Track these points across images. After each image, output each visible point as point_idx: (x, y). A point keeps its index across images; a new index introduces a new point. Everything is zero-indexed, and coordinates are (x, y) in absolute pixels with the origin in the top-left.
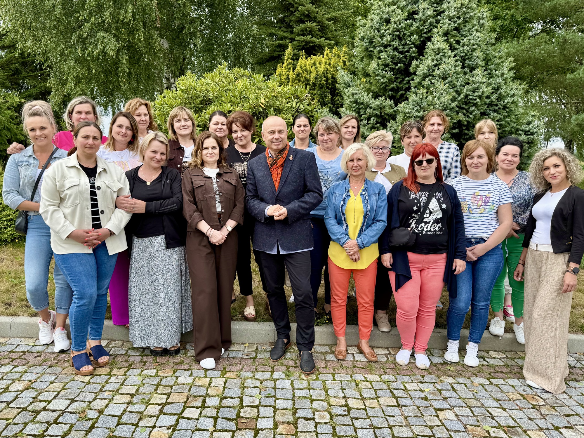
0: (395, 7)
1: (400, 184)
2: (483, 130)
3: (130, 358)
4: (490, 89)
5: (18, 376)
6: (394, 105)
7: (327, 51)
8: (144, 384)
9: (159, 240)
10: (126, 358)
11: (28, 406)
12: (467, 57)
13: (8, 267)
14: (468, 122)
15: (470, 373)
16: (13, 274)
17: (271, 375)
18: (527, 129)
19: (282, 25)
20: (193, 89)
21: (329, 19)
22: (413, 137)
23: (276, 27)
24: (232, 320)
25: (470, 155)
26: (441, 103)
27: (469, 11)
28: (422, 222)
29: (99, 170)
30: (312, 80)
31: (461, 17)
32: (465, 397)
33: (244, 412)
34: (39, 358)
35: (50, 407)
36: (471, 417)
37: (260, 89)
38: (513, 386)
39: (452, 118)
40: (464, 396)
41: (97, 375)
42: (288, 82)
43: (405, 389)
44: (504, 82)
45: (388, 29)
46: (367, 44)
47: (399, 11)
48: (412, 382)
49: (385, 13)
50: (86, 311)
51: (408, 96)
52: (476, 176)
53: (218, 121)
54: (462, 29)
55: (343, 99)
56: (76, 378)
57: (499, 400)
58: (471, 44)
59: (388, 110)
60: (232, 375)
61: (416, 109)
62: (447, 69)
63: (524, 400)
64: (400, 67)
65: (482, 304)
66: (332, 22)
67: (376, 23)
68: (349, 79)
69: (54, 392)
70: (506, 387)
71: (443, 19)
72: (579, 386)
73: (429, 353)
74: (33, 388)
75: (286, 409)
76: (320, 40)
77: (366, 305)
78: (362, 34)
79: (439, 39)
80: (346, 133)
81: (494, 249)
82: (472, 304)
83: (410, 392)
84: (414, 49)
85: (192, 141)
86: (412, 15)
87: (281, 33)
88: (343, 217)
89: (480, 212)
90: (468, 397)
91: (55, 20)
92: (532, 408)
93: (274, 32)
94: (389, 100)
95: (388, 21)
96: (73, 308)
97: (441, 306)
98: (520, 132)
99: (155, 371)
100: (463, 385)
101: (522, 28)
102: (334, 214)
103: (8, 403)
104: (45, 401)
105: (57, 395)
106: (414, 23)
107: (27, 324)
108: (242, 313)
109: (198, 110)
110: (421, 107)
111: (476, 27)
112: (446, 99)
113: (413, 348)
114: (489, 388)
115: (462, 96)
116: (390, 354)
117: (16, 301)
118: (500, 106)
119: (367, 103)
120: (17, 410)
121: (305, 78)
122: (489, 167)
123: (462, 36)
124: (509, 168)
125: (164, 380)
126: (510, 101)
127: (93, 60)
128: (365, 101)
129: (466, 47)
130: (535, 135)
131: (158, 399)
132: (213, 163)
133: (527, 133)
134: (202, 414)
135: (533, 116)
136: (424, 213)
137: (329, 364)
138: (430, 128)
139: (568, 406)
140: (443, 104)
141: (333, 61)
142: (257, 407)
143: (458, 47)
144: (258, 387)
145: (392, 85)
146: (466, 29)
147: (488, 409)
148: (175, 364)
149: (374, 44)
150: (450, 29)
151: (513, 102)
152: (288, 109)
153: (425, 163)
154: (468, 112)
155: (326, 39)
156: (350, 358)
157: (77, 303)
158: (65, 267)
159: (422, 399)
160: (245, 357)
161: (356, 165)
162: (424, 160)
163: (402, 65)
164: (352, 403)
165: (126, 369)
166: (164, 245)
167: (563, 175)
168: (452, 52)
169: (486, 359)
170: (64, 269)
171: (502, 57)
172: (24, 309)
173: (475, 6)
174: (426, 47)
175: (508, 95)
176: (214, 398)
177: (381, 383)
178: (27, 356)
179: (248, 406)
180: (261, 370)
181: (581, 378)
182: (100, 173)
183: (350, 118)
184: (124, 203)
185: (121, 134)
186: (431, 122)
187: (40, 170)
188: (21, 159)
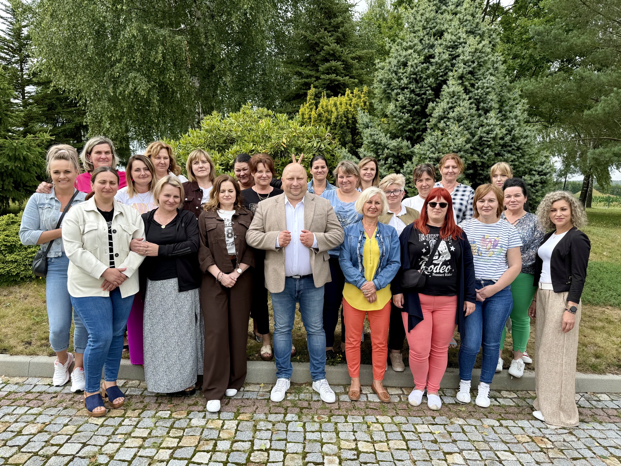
0: (412, 51)
2: (496, 173)
3: (145, 399)
4: (504, 131)
5: (32, 418)
6: (410, 146)
7: (348, 91)
8: (157, 427)
10: (141, 399)
11: (39, 451)
12: (481, 100)
13: (31, 304)
14: (482, 162)
15: (481, 414)
16: (35, 312)
17: (284, 417)
18: (540, 169)
19: (308, 64)
20: (217, 129)
21: (353, 59)
22: (424, 181)
23: (303, 66)
24: (249, 360)
25: (481, 199)
26: (455, 145)
27: (483, 55)
28: (432, 264)
29: (115, 214)
30: (333, 120)
31: (476, 61)
32: (474, 439)
33: (254, 456)
34: (55, 399)
35: (62, 451)
36: (479, 461)
37: (282, 129)
38: (522, 428)
39: (466, 159)
41: (111, 417)
42: (310, 121)
43: (416, 432)
44: (517, 123)
45: (405, 72)
46: (385, 86)
47: (415, 55)
48: (423, 424)
49: (402, 57)
50: (101, 354)
51: (424, 137)
52: (487, 220)
54: (476, 73)
55: (362, 139)
56: (90, 420)
57: (508, 443)
58: (485, 88)
59: (405, 151)
60: (245, 417)
61: (431, 150)
62: (462, 111)
63: (533, 443)
64: (417, 109)
65: (493, 344)
66: (356, 61)
67: (393, 66)
68: (368, 120)
69: (67, 435)
70: (515, 429)
71: (458, 63)
72: (588, 428)
73: (442, 393)
74: (46, 431)
75: (296, 453)
76: (344, 78)
77: (381, 346)
78: (381, 77)
79: (454, 82)
80: (365, 175)
81: (502, 291)
82: (483, 344)
83: (420, 435)
84: (430, 92)
85: (210, 183)
86: (428, 58)
87: (307, 72)
88: (359, 258)
89: (489, 255)
90: (477, 440)
91: (88, 59)
92: (540, 451)
93: (300, 70)
94: (406, 140)
95: (405, 65)
96: (88, 350)
98: (534, 172)
99: (169, 412)
100: (473, 427)
101: (541, 67)
102: (349, 256)
103: (20, 447)
104: (57, 445)
105: (69, 439)
106: (430, 67)
107: (45, 363)
109: (221, 150)
110: (436, 149)
111: (490, 71)
112: (461, 141)
113: (426, 388)
114: (499, 430)
115: (476, 137)
116: (403, 394)
117: (36, 340)
118: (514, 147)
119: (384, 144)
120: (28, 454)
121: (326, 118)
123: (477, 79)
124: (515, 208)
125: (177, 422)
126: (524, 142)
127: (124, 99)
128: (382, 142)
129: (480, 90)
130: (548, 176)
131: (169, 443)
132: (229, 206)
133: (540, 174)
134: (212, 459)
135: (546, 157)
136: (433, 255)
137: (342, 406)
139: (576, 449)
140: (457, 145)
141: (354, 101)
142: (267, 450)
143: (473, 90)
144: (269, 430)
145: (410, 127)
146: (481, 72)
147: (496, 452)
148: (189, 405)
149: (391, 86)
150: (465, 72)
151: (527, 143)
152: (309, 148)
153: (438, 206)
154: (482, 153)
155: (351, 77)
157: (92, 346)
158: (81, 310)
159: (432, 442)
160: (260, 398)
161: (373, 207)
162: (438, 203)
163: (419, 107)
164: (362, 446)
165: (140, 411)
166: (177, 287)
167: (569, 218)
168: (467, 95)
169: (498, 399)
170: (80, 312)
171: (517, 99)
172: (44, 348)
173: (489, 50)
174: (442, 90)
175: (522, 136)
176: (225, 441)
177: (392, 425)
178: (43, 397)
179: (258, 450)
180: (274, 412)
181: (590, 419)
182: (116, 216)
183: (369, 160)
184: (137, 246)
185: (141, 176)
186: (446, 165)
187: (61, 213)
188: (42, 201)
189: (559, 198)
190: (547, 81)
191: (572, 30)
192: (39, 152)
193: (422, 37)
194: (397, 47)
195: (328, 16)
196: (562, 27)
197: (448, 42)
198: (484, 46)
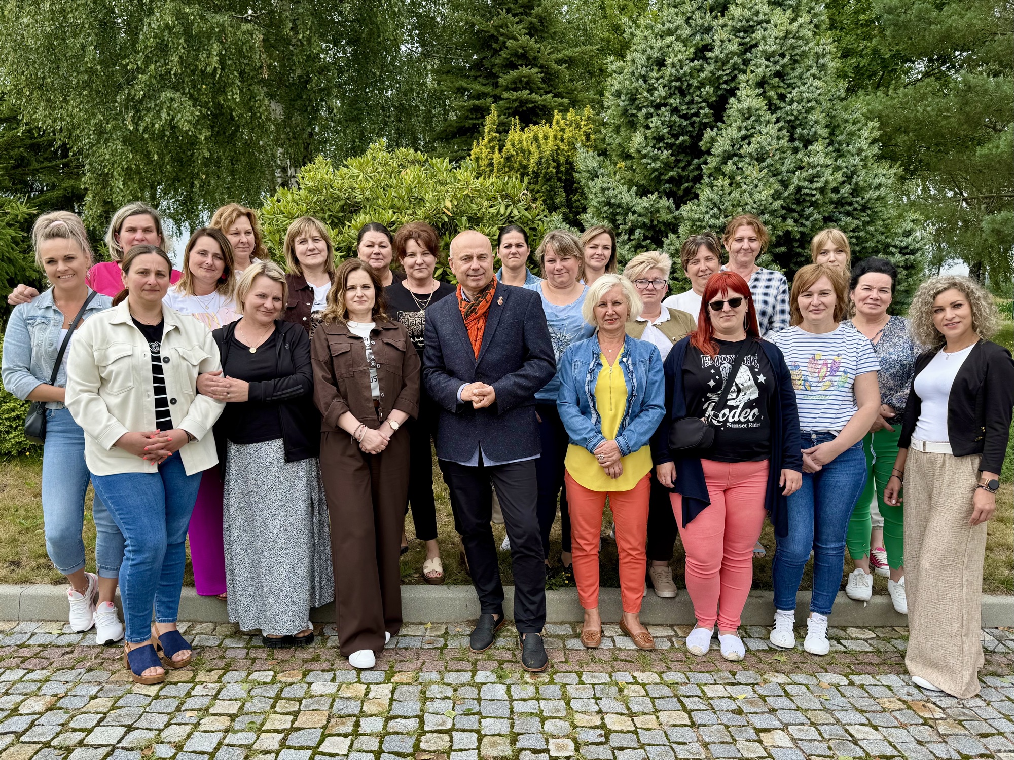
0: (673, 38)
1: (686, 343)
2: (826, 248)
3: (227, 652)
4: (839, 176)
5: (33, 687)
6: (674, 207)
7: (557, 116)
8: (252, 697)
9: (274, 448)
10: (221, 653)
11: (52, 739)
12: (798, 122)
13: (13, 499)
14: (802, 233)
15: (815, 666)
16: (22, 512)
17: (473, 677)
18: (904, 244)
19: (478, 74)
20: (328, 187)
21: (559, 62)
23: (469, 77)
25: (805, 291)
26: (755, 203)
27: (800, 42)
28: (725, 406)
29: (167, 328)
30: (532, 167)
31: (787, 53)
32: (806, 707)
33: (427, 742)
34: (70, 656)
35: (91, 739)
36: (819, 741)
37: (444, 184)
38: (889, 687)
39: (774, 228)
40: (805, 706)
41: (171, 683)
42: (492, 171)
43: (703, 697)
44: (862, 163)
45: (662, 77)
46: (626, 103)
47: (679, 46)
48: (716, 684)
49: (656, 50)
50: (149, 573)
51: (698, 191)
52: (816, 327)
53: (373, 240)
54: (788, 74)
55: (586, 198)
56: (135, 689)
57: (866, 712)
58: (805, 100)
59: (665, 217)
60: (404, 678)
61: (711, 213)
62: (765, 143)
63: (909, 711)
64: (684, 141)
65: (833, 545)
66: (564, 66)
67: (640, 67)
68: (595, 165)
69: (98, 713)
70: (877, 689)
71: (756, 57)
72: (1003, 685)
73: (744, 632)
74: (60, 708)
75: (500, 735)
76: (544, 97)
77: (634, 553)
78: (617, 87)
79: (750, 92)
80: (592, 257)
81: (849, 450)
82: (816, 548)
83: (711, 701)
84: (707, 110)
85: (327, 276)
86: (701, 52)
87: (478, 87)
89: (824, 388)
90: (812, 707)
91: (86, 71)
92: (923, 724)
93: (465, 85)
94: (665, 198)
95: (661, 63)
96: (126, 568)
97: (762, 551)
98: (892, 249)
99: (272, 673)
100: (803, 687)
101: (892, 71)
102: (575, 398)
103: (18, 735)
104: (81, 730)
105: (102, 720)
106: (706, 66)
107: (48, 597)
108: (420, 570)
109: (337, 223)
110: (720, 210)
111: (813, 71)
112: (764, 194)
113: (716, 625)
114: (849, 691)
115: (791, 189)
116: (677, 636)
117: (28, 558)
118: (856, 206)
119: (627, 204)
120: (33, 746)
121: (520, 163)
122: (838, 311)
123: (789, 86)
124: (874, 311)
125: (287, 689)
126: (875, 196)
127: (152, 139)
128: (624, 201)
129: (795, 104)
130: (917, 255)
131: (277, 722)
132: (364, 313)
133: (904, 251)
134: (354, 747)
135: (913, 221)
136: (727, 391)
137: (571, 656)
138: (736, 246)
139: (985, 720)
140: (758, 203)
141: (568, 134)
142: (448, 732)
143: (782, 105)
144: (449, 698)
145: (671, 174)
146: (796, 74)
147: (847, 727)
148: (305, 661)
149: (637, 102)
150: (768, 74)
151: (879, 198)
152: (493, 216)
153: (726, 307)
154: (801, 216)
155: (555, 96)
156: (607, 644)
157: (133, 560)
158: (110, 498)
159: (734, 712)
160: (427, 646)
161: (610, 312)
162: (725, 300)
163: (686, 138)
164: (612, 722)
165: (221, 672)
166: (281, 455)
167: (968, 321)
168: (772, 114)
169: (842, 641)
170: (109, 501)
171: (859, 122)
172: (43, 571)
173: (810, 34)
174: (727, 106)
175: (870, 186)
176: (374, 718)
177: (661, 686)
178: (49, 652)
179: (432, 732)
180: (454, 668)
181: (1006, 671)
182: (168, 333)
183: (601, 230)
184: (209, 386)
185: (205, 266)
186: (737, 235)
187: (65, 332)
188: (32, 313)
189: (945, 286)
190: (905, 95)
191: (948, 3)
192: (11, 237)
193: (689, 14)
194: (646, 33)
197: (736, 20)
198: (801, 26)
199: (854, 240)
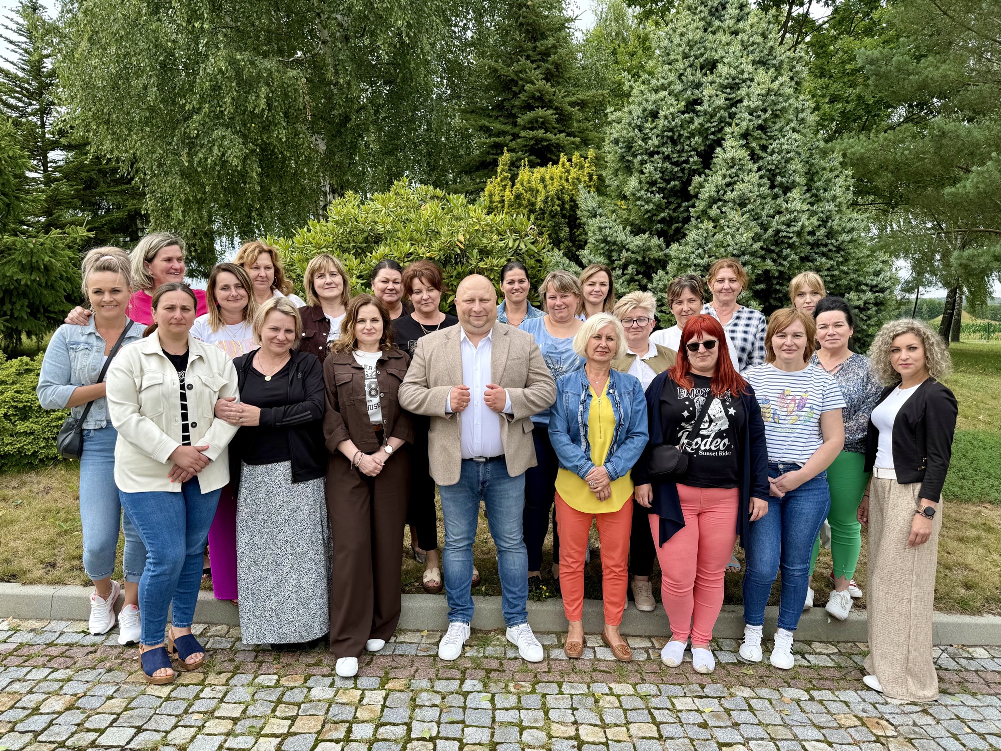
0: (666, 93)
1: (664, 376)
2: (801, 290)
3: (237, 655)
4: (814, 220)
5: (56, 686)
6: (664, 246)
7: (563, 158)
8: (255, 701)
9: (283, 469)
10: (231, 656)
11: (67, 739)
12: (778, 171)
13: (56, 501)
14: (780, 272)
15: (780, 680)
16: (62, 514)
17: (461, 685)
18: (874, 283)
19: (499, 114)
20: (353, 220)
21: (573, 104)
22: (685, 302)
23: (491, 117)
24: (404, 592)
25: (780, 332)
26: (736, 244)
27: (781, 99)
28: (698, 435)
29: (191, 358)
30: (539, 204)
31: (768, 108)
32: (768, 722)
33: (412, 749)
34: (93, 655)
35: (103, 740)
37: (459, 219)
38: (846, 703)
39: (754, 267)
40: (767, 720)
41: (183, 685)
42: (503, 207)
43: (673, 709)
44: (836, 209)
45: (655, 127)
46: (623, 150)
47: (671, 100)
48: (685, 696)
49: (650, 103)
50: (167, 583)
51: (686, 232)
52: (788, 365)
53: (388, 277)
54: (769, 127)
55: (586, 234)
56: (149, 690)
57: (823, 728)
58: (784, 151)
59: (656, 254)
60: (397, 685)
61: (697, 252)
62: (746, 190)
63: (863, 728)
64: (675, 186)
65: (798, 567)
66: (577, 108)
67: (636, 118)
68: (595, 205)
69: (112, 714)
70: (835, 705)
71: (741, 112)
72: (954, 703)
73: (716, 646)
74: (78, 708)
75: (480, 744)
76: (558, 136)
77: (617, 570)
78: (615, 135)
79: (734, 143)
81: (812, 480)
82: (782, 567)
83: (680, 714)
84: (696, 158)
86: (692, 105)
87: (498, 126)
88: (582, 429)
89: (791, 422)
90: (773, 722)
92: (875, 742)
93: (487, 124)
94: (656, 237)
95: (654, 115)
96: (146, 577)
98: (864, 287)
99: (276, 677)
100: (766, 701)
101: (875, 115)
102: (565, 426)
103: (37, 734)
104: (95, 730)
105: (115, 720)
106: (695, 118)
107: (78, 598)
109: (360, 253)
110: (704, 250)
111: (792, 125)
112: (745, 237)
113: (689, 638)
114: (808, 706)
115: (771, 232)
116: (653, 647)
117: (63, 559)
118: (831, 247)
119: (622, 242)
120: (49, 745)
121: (529, 201)
122: (807, 351)
123: (770, 138)
124: (835, 346)
125: (288, 693)
126: (848, 239)
128: (619, 239)
129: (776, 155)
130: (887, 293)
131: (275, 727)
132: (372, 344)
133: (874, 289)
135: (883, 262)
136: (700, 421)
137: (554, 666)
138: (718, 286)
139: (934, 738)
140: (739, 245)
141: (572, 175)
142: (432, 739)
143: (764, 155)
144: (436, 706)
145: (662, 215)
146: (777, 127)
147: (804, 743)
148: (308, 666)
149: (633, 150)
150: (751, 127)
151: (852, 241)
152: (501, 249)
153: (702, 348)
154: (779, 256)
155: (569, 135)
156: (588, 655)
157: (153, 571)
159: (700, 725)
160: (421, 654)
161: (603, 344)
162: (701, 342)
163: (677, 183)
164: (586, 733)
165: (230, 675)
166: (289, 476)
167: (920, 364)
168: (754, 163)
169: (806, 656)
170: (134, 517)
171: (836, 169)
172: (76, 573)
173: (790, 91)
174: (714, 155)
175: (844, 229)
176: (365, 724)
177: (635, 698)
178: (74, 651)
179: (418, 739)
180: (445, 676)
181: (957, 688)
182: (193, 362)
183: (597, 269)
184: (225, 411)
185: (231, 298)
186: (719, 277)
187: (106, 358)
188: (75, 339)
189: (904, 330)
190: (885, 139)
191: (925, 56)
192: (69, 258)
193: (681, 71)
194: (642, 87)
195: (532, 37)
196: (910, 50)
197: (723, 78)
198: (781, 85)
199: (828, 279)
